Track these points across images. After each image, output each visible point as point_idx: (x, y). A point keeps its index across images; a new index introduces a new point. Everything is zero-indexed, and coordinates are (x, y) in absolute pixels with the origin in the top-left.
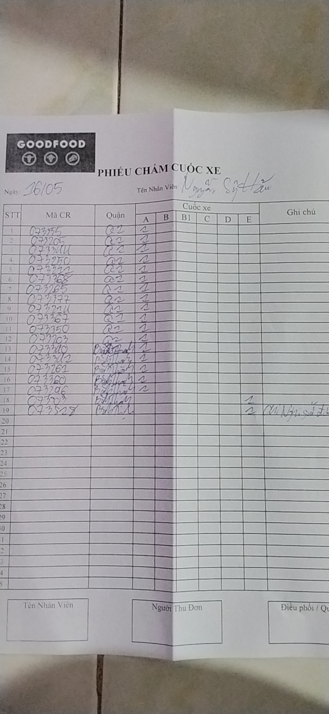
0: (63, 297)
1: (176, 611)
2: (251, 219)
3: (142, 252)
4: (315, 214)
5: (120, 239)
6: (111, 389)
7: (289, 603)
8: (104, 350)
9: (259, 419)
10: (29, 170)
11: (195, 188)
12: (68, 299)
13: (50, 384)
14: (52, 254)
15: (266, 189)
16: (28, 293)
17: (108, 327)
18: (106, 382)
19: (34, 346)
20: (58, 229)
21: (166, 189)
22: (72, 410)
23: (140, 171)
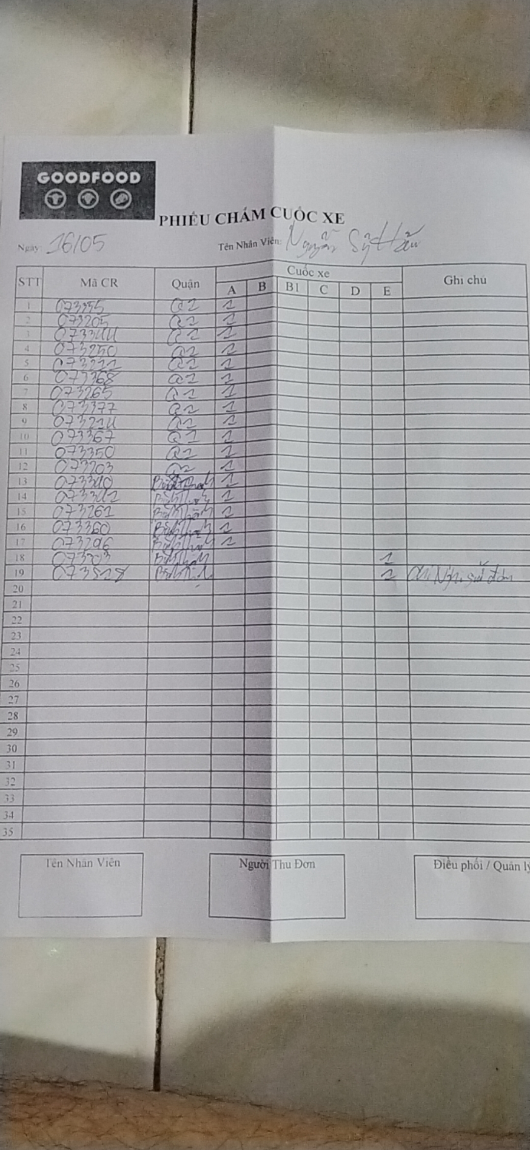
0: (106, 404)
1: (276, 868)
2: (390, 291)
3: (225, 338)
4: (485, 283)
5: (192, 318)
6: (178, 542)
7: (446, 858)
8: (168, 485)
9: (401, 588)
10: (55, 215)
11: (306, 244)
12: (114, 408)
13: (87, 534)
14: (89, 340)
15: (412, 247)
16: (53, 398)
17: (174, 450)
18: (171, 531)
19: (62, 478)
20: (100, 302)
21: (261, 243)
22: (120, 574)
23: (223, 219)
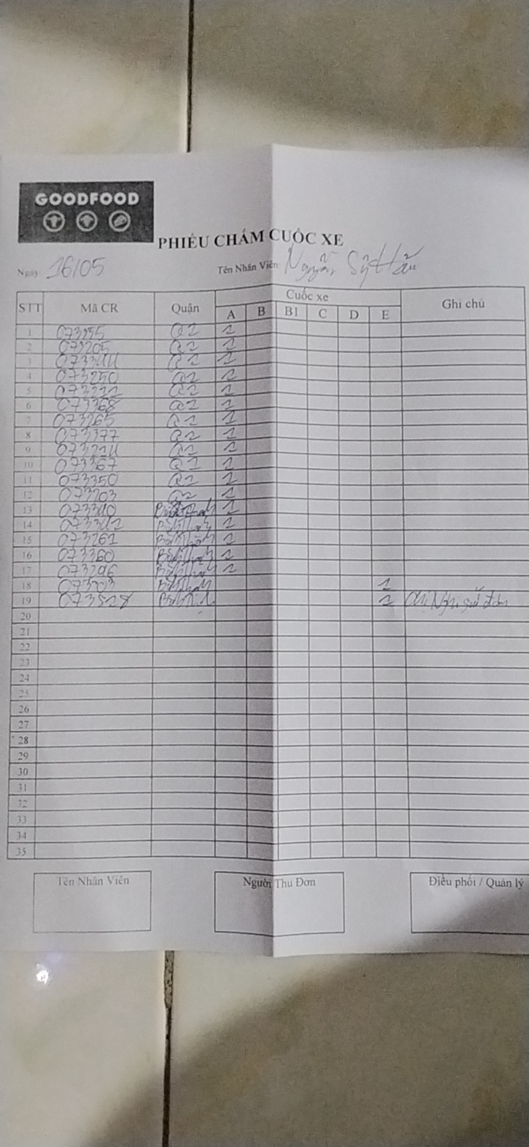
0: (108, 432)
1: (278, 887)
2: (389, 315)
3: (225, 363)
4: (483, 306)
5: (192, 344)
6: (181, 569)
7: (441, 875)
8: (170, 512)
9: (399, 613)
10: (54, 238)
11: (305, 267)
12: (116, 435)
13: (92, 561)
14: (91, 367)
15: (410, 269)
16: (55, 426)
17: (176, 477)
18: (174, 558)
19: (66, 506)
20: (100, 328)
21: (261, 268)
22: (125, 601)
23: (222, 241)
